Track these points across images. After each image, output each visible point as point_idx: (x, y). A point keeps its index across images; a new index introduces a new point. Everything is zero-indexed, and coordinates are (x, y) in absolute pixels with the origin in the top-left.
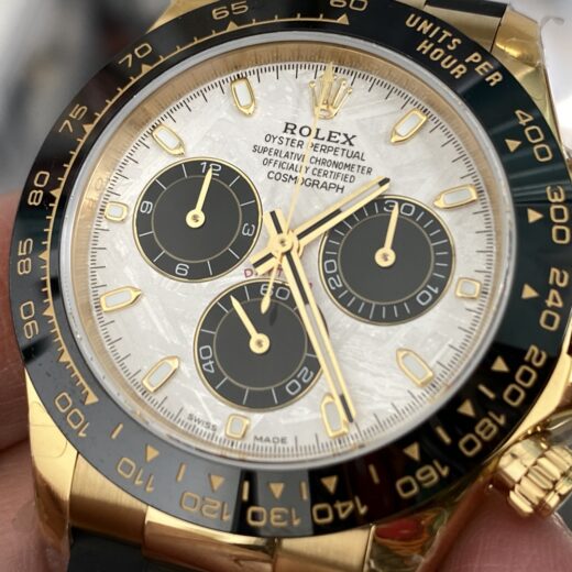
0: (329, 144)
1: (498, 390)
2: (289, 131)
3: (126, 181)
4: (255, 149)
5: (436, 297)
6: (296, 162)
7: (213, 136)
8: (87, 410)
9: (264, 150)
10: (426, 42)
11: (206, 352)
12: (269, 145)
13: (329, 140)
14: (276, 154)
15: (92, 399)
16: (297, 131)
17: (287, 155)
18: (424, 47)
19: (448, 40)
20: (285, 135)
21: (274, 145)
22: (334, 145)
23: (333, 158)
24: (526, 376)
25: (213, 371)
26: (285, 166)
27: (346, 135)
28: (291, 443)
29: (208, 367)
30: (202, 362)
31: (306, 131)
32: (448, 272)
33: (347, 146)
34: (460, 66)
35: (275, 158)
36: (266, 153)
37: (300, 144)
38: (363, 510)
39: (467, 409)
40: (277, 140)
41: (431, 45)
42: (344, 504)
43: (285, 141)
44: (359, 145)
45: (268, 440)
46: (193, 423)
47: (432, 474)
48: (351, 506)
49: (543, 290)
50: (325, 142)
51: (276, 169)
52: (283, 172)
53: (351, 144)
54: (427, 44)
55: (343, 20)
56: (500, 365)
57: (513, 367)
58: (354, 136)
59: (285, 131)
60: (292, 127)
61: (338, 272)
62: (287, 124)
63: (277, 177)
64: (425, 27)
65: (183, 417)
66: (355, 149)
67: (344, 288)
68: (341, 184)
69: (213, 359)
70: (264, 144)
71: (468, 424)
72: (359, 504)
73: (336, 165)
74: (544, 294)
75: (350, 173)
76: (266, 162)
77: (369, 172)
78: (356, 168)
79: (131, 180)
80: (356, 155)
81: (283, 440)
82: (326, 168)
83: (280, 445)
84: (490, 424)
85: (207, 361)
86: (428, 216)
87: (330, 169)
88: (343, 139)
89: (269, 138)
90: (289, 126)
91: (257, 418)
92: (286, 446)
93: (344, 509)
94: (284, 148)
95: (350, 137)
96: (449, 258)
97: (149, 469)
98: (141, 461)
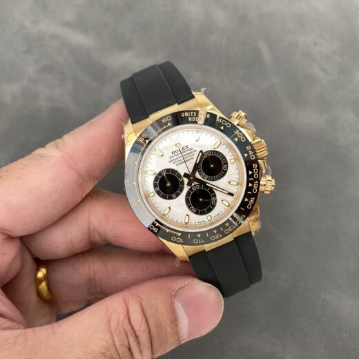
1: (253, 177)
2: (173, 154)
3: (148, 187)
4: (169, 162)
5: (227, 167)
7: (159, 165)
8: (180, 237)
9: (171, 161)
11: (191, 209)
13: (183, 150)
14: (174, 160)
15: (179, 234)
16: (175, 152)
17: (177, 159)
18: (190, 119)
19: (193, 114)
21: (172, 159)
22: (185, 150)
23: (187, 153)
24: (256, 171)
25: (196, 211)
26: (178, 161)
28: (221, 214)
29: (194, 211)
30: (192, 211)
31: (177, 151)
32: (226, 160)
37: (178, 155)
38: (244, 216)
39: (250, 185)
43: (174, 156)
44: (190, 147)
45: (216, 216)
46: (200, 223)
47: (252, 201)
48: (242, 217)
49: (248, 152)
51: (177, 163)
52: (179, 163)
53: (188, 148)
55: (169, 124)
56: (250, 173)
57: (253, 171)
58: (187, 146)
61: (205, 175)
62: (172, 152)
63: (178, 165)
64: (186, 114)
65: (197, 224)
69: (194, 209)
71: (252, 187)
74: (248, 153)
75: (192, 154)
76: (174, 163)
77: (196, 151)
78: (193, 152)
80: (191, 149)
84: (256, 184)
86: (214, 151)
87: (188, 155)
88: (186, 148)
89: (171, 157)
93: (241, 219)
94: (175, 158)
96: (224, 157)
97: (200, 238)
98: (198, 238)
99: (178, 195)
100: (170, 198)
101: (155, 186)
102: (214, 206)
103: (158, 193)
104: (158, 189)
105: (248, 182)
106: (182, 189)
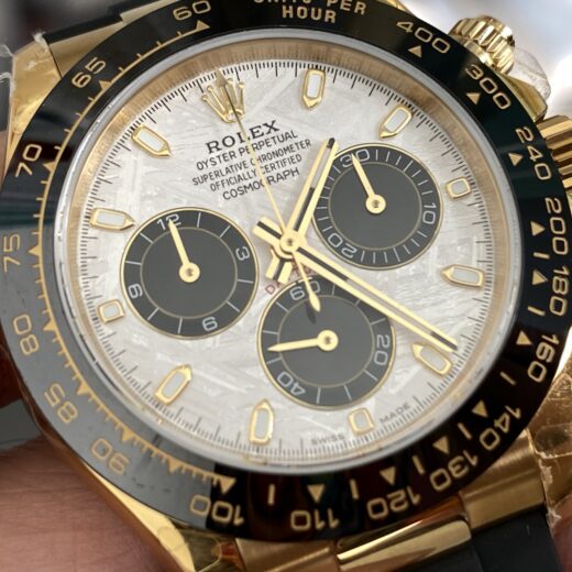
0: (257, 140)
1: (548, 249)
2: (214, 150)
3: (98, 281)
4: (196, 182)
5: (437, 211)
6: (240, 172)
7: (149, 193)
8: (229, 496)
9: (205, 178)
10: (284, 7)
11: (285, 380)
12: (206, 171)
13: (254, 137)
14: (217, 175)
15: (227, 483)
16: (221, 146)
17: (228, 171)
18: (287, 12)
20: (213, 155)
21: (210, 169)
22: (263, 138)
23: (270, 150)
24: (558, 226)
25: (303, 391)
26: (233, 181)
27: (266, 125)
28: (414, 405)
29: (297, 390)
30: (288, 390)
31: (228, 141)
32: (431, 185)
33: (273, 133)
34: (328, 12)
35: (219, 179)
36: (209, 180)
37: (232, 155)
38: (517, 415)
39: (538, 278)
40: (209, 163)
41: (291, 8)
42: (501, 419)
43: (217, 160)
44: (283, 126)
45: (393, 415)
46: (319, 446)
48: (507, 417)
49: (521, 150)
50: (253, 141)
51: (228, 188)
52: (235, 187)
53: (276, 130)
54: (288, 9)
55: (201, 26)
56: (536, 229)
57: (546, 225)
58: (273, 122)
59: (211, 152)
60: (214, 144)
61: (345, 241)
62: (208, 144)
63: (233, 194)
65: (308, 446)
66: (283, 131)
67: (360, 251)
68: (293, 167)
69: (295, 381)
70: (201, 173)
71: (547, 289)
72: (511, 411)
73: (276, 154)
74: (525, 154)
75: (294, 154)
76: (214, 187)
77: (308, 144)
78: (295, 147)
79: (101, 277)
80: (286, 137)
81: (406, 406)
82: (270, 162)
83: (406, 412)
84: (561, 280)
85: (292, 386)
86: (383, 150)
87: (274, 160)
88: (266, 129)
89: (201, 165)
90: (211, 145)
91: (370, 403)
92: (411, 410)
93: (503, 423)
94: (222, 166)
95: (270, 124)
96: (424, 174)
97: (322, 507)
98: (310, 505)
99: (226, 319)
100: (194, 330)
101: (130, 275)
102: (381, 372)
103: (142, 306)
104: (139, 289)
105: (529, 265)
106: (244, 298)
